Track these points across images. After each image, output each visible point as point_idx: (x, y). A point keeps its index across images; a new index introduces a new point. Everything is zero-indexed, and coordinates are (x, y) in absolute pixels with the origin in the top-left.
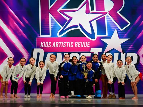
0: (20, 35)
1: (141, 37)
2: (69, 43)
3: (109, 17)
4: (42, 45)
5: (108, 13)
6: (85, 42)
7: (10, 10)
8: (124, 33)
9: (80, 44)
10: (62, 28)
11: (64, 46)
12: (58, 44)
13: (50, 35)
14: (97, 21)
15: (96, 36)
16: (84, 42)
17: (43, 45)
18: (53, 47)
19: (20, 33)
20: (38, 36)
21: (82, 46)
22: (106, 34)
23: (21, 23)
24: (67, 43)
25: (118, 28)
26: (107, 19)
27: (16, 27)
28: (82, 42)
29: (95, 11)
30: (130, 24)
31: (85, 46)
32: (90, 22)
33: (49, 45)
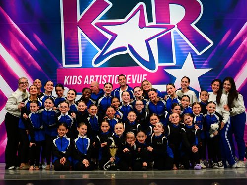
0: (29, 65)
1: (231, 65)
2: (111, 78)
3: (177, 33)
4: (66, 80)
5: (176, 26)
6: (139, 76)
7: (13, 23)
8: (203, 60)
9: (130, 79)
10: (100, 51)
11: (103, 82)
12: (94, 78)
13: (80, 65)
14: (158, 39)
15: (157, 64)
16: (136, 76)
17: (69, 80)
18: (85, 84)
19: (30, 61)
20: (60, 66)
21: (134, 82)
22: (173, 62)
23: (31, 43)
24: (108, 78)
25: (193, 51)
26: (174, 36)
27: (22, 51)
28: (133, 76)
29: (154, 23)
30: (212, 43)
31: (139, 81)
32: (147, 41)
33: (78, 81)
